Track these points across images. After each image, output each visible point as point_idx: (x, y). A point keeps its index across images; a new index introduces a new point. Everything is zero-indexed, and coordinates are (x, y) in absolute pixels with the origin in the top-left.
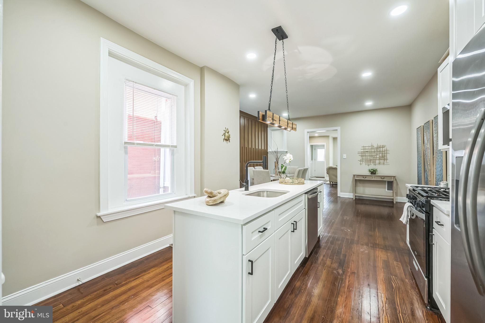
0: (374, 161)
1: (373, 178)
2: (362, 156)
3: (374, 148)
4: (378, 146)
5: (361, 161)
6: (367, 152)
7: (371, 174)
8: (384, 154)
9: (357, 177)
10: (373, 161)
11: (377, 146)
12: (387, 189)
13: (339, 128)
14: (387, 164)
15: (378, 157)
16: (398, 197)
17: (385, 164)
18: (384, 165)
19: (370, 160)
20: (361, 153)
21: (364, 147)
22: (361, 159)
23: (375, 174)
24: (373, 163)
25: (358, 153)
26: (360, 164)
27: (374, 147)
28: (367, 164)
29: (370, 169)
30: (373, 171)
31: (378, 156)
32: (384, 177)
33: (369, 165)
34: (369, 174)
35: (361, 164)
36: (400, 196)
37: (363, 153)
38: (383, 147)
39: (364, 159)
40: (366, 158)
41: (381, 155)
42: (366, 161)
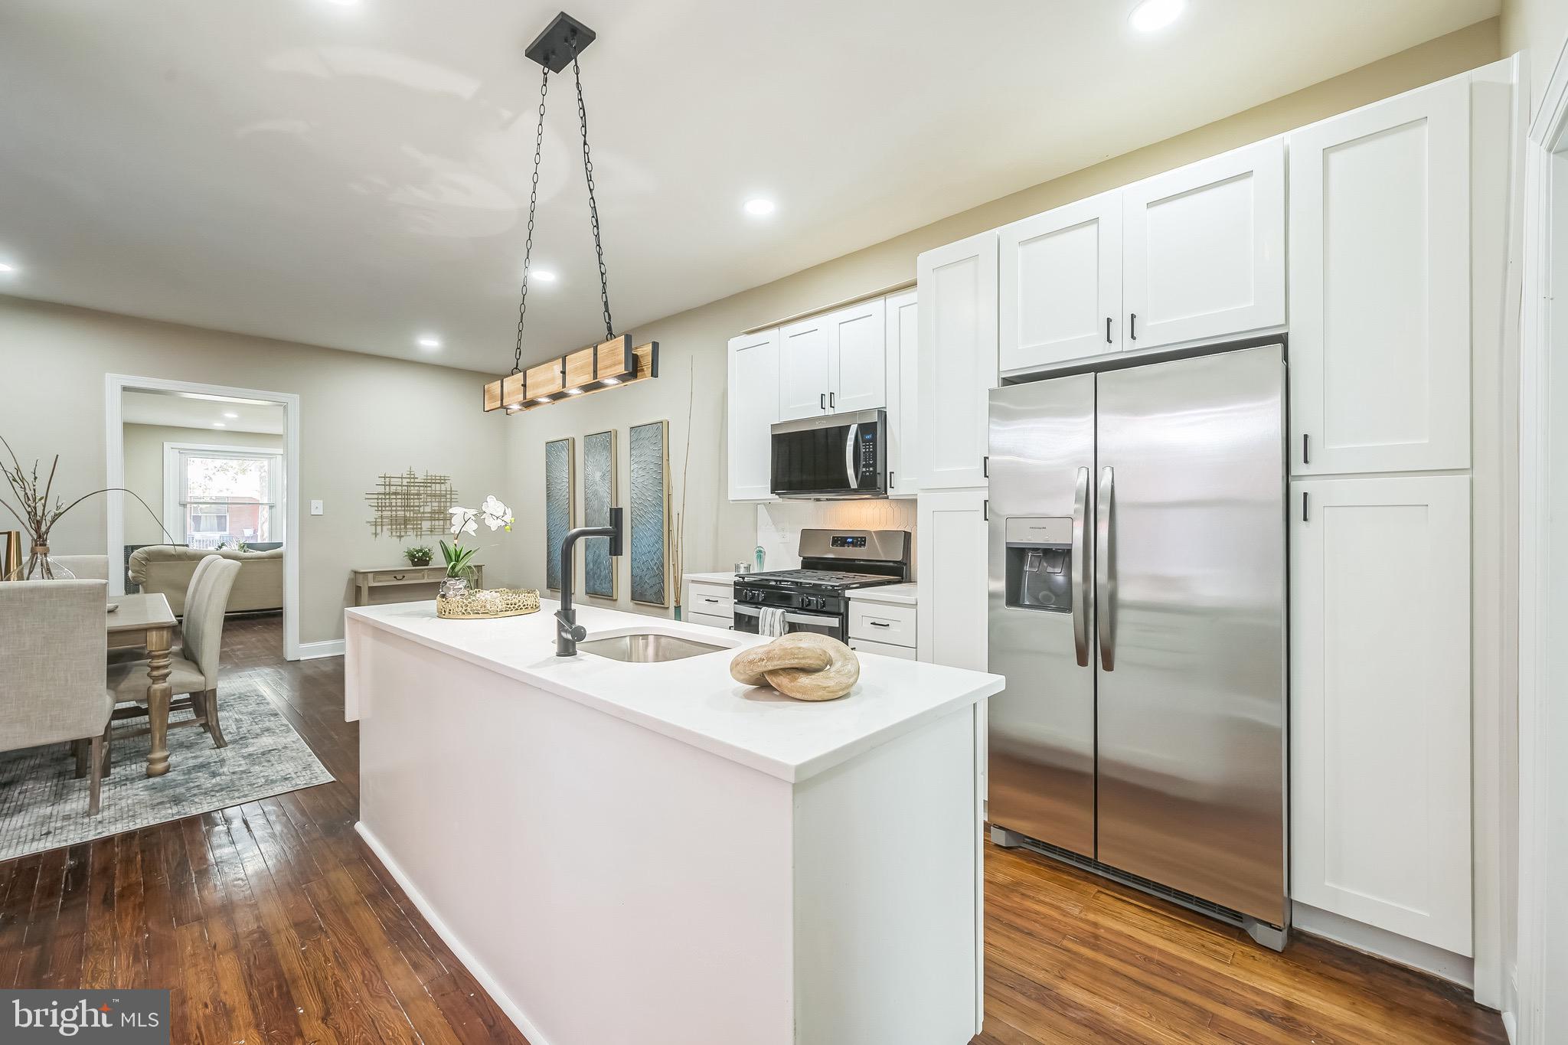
0: (417, 524)
1: (423, 577)
2: (380, 509)
3: (416, 484)
4: (429, 478)
5: (376, 525)
6: (396, 494)
7: (415, 565)
8: (444, 503)
9: (374, 579)
10: (413, 524)
11: (425, 477)
13: (293, 400)
15: (428, 513)
17: (448, 532)
18: (444, 534)
19: (406, 521)
20: (378, 499)
21: (387, 480)
22: (376, 519)
23: (428, 563)
24: (413, 529)
25: (366, 499)
26: (373, 534)
27: (416, 480)
28: (394, 534)
29: (410, 550)
30: (420, 554)
31: (427, 509)
33: (400, 537)
34: (408, 564)
35: (376, 534)
37: (383, 497)
38: (442, 481)
39: (387, 517)
40: (394, 513)
41: (436, 504)
42: (391, 525)
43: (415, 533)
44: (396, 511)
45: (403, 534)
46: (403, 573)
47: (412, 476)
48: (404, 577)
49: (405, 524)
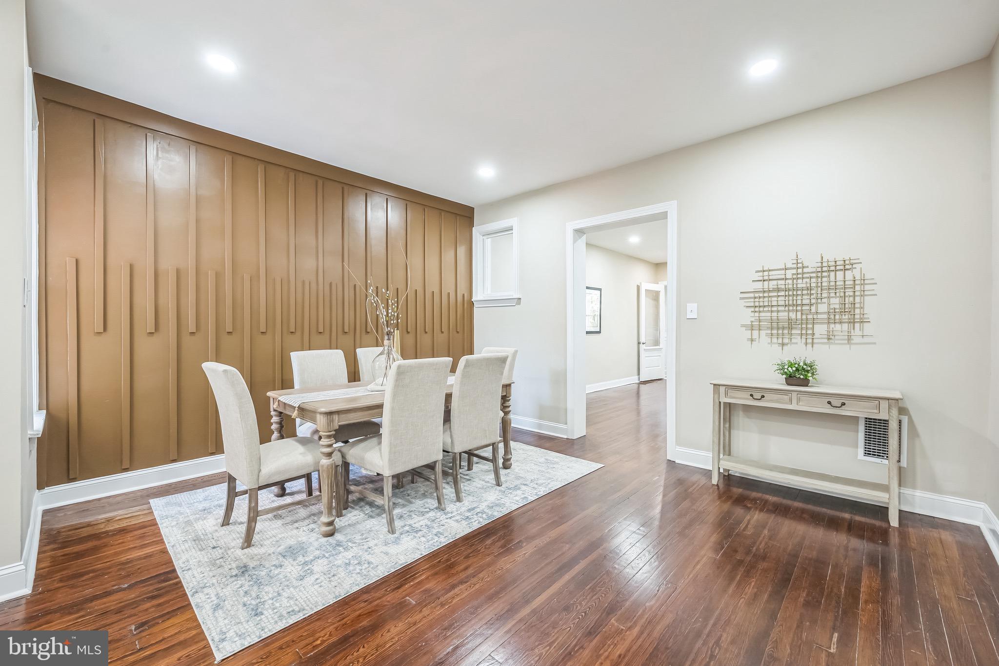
1: (794, 401)
2: (757, 309)
3: (806, 276)
4: (825, 264)
5: (752, 330)
6: (777, 290)
7: (788, 384)
8: (851, 299)
9: (726, 394)
11: (820, 265)
12: (861, 451)
13: (671, 207)
14: (866, 340)
15: (825, 313)
16: (918, 493)
17: (856, 340)
18: (849, 343)
19: (791, 325)
20: (755, 298)
21: (766, 273)
22: (751, 322)
23: (805, 383)
24: (801, 335)
25: (741, 299)
26: (748, 340)
27: (806, 270)
28: (774, 341)
29: (787, 363)
30: (797, 370)
31: (823, 308)
32: (844, 400)
33: (783, 344)
34: (778, 382)
35: (752, 340)
36: (925, 489)
37: (761, 295)
38: (847, 266)
39: (765, 321)
40: (775, 314)
41: (837, 301)
42: (772, 329)
43: (804, 341)
44: (778, 311)
45: (786, 341)
46: (762, 393)
47: (799, 265)
48: (763, 397)
49: (790, 328)
